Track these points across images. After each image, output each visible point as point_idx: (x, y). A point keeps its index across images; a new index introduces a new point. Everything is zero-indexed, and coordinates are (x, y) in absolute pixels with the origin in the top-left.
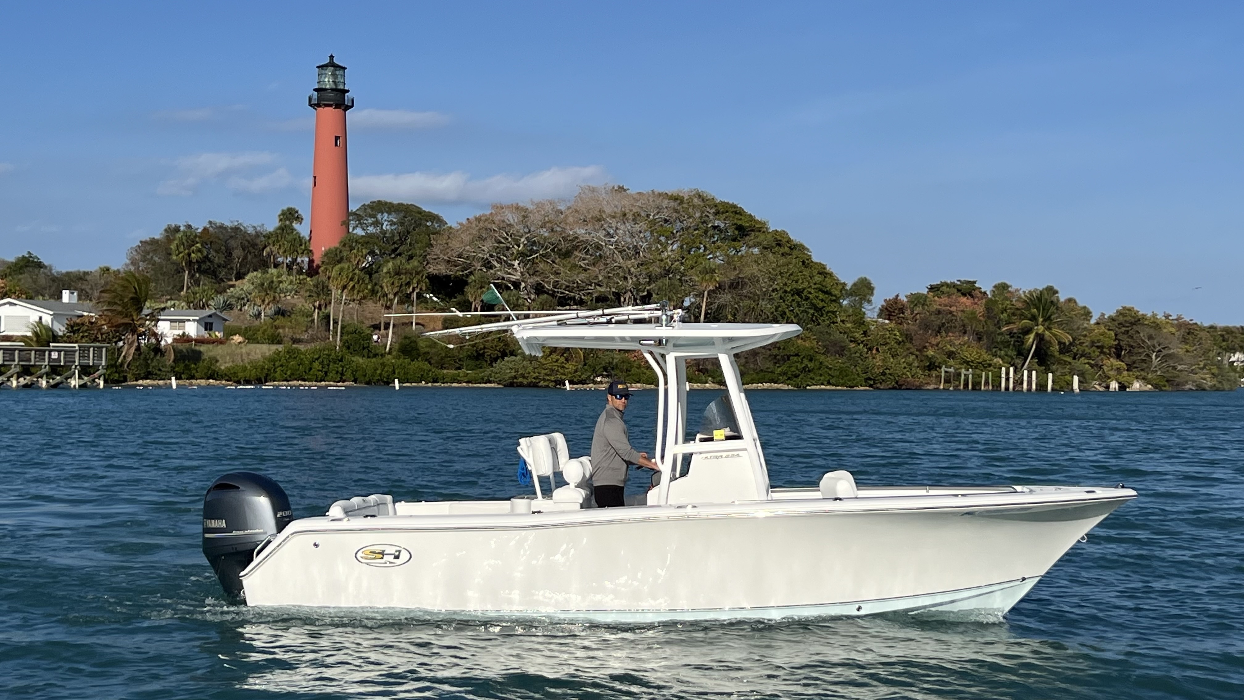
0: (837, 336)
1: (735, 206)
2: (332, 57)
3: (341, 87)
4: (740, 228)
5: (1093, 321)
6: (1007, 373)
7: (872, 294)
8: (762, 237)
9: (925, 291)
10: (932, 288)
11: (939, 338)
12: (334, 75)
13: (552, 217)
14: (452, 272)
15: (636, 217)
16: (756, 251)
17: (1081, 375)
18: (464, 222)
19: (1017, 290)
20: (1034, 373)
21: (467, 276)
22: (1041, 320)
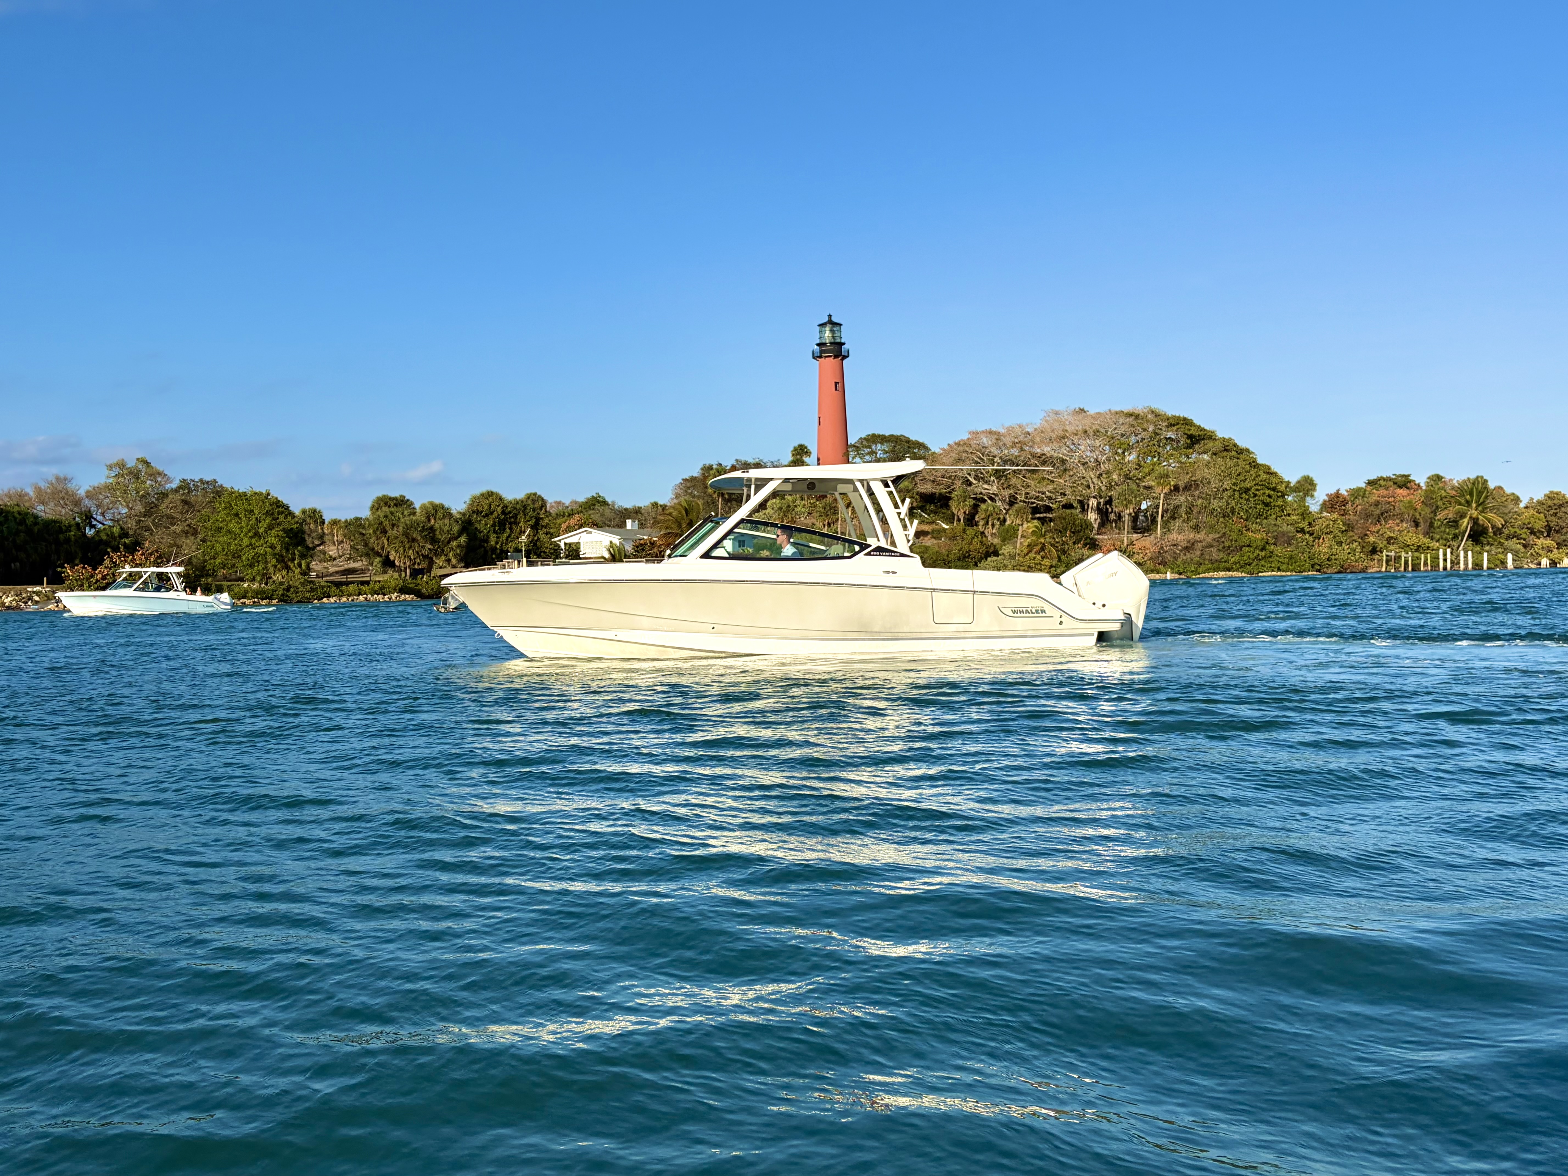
0: (1285, 528)
1: (1185, 419)
2: (830, 316)
3: (838, 340)
4: (1190, 437)
5: (1522, 505)
6: (1445, 555)
7: (1314, 490)
8: (1210, 444)
9: (1363, 485)
10: (1370, 483)
11: (1378, 527)
12: (832, 331)
13: (1021, 438)
14: (937, 490)
15: (1096, 433)
16: (1205, 457)
17: (1516, 553)
18: (946, 447)
19: (1451, 480)
20: (1470, 553)
21: (950, 493)
22: (1474, 505)
